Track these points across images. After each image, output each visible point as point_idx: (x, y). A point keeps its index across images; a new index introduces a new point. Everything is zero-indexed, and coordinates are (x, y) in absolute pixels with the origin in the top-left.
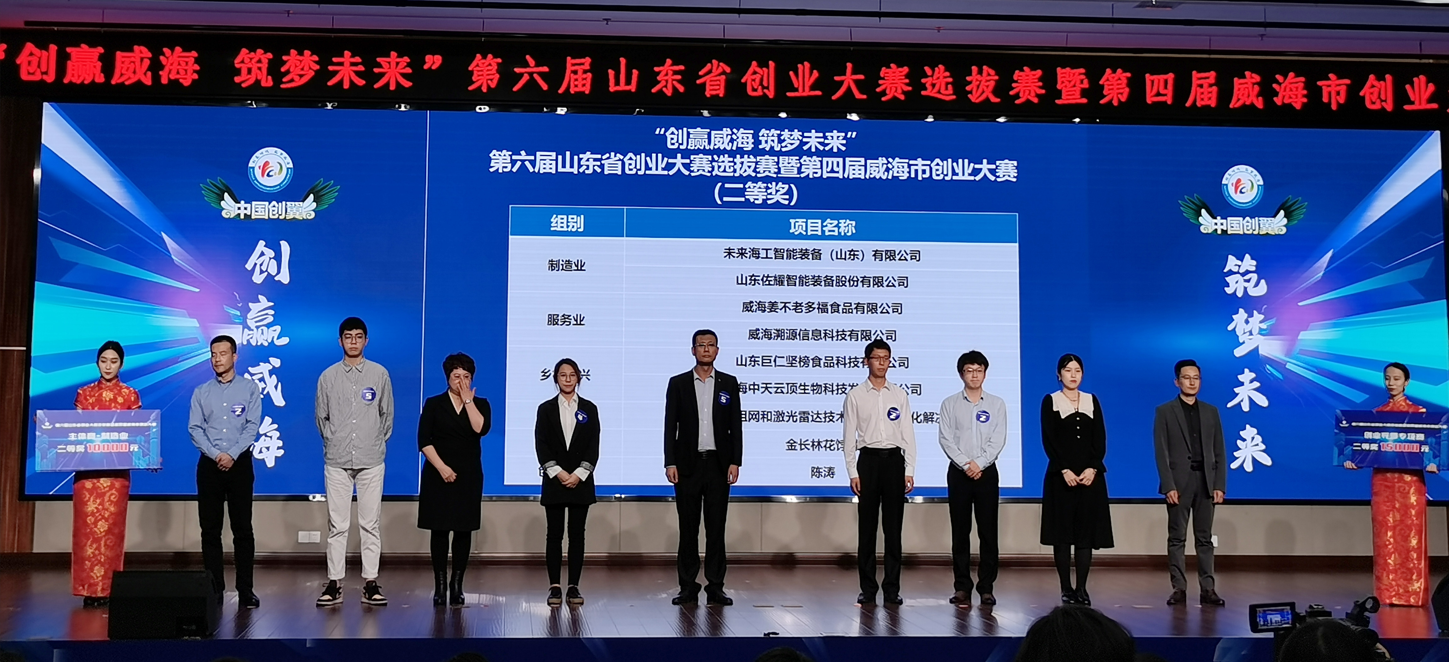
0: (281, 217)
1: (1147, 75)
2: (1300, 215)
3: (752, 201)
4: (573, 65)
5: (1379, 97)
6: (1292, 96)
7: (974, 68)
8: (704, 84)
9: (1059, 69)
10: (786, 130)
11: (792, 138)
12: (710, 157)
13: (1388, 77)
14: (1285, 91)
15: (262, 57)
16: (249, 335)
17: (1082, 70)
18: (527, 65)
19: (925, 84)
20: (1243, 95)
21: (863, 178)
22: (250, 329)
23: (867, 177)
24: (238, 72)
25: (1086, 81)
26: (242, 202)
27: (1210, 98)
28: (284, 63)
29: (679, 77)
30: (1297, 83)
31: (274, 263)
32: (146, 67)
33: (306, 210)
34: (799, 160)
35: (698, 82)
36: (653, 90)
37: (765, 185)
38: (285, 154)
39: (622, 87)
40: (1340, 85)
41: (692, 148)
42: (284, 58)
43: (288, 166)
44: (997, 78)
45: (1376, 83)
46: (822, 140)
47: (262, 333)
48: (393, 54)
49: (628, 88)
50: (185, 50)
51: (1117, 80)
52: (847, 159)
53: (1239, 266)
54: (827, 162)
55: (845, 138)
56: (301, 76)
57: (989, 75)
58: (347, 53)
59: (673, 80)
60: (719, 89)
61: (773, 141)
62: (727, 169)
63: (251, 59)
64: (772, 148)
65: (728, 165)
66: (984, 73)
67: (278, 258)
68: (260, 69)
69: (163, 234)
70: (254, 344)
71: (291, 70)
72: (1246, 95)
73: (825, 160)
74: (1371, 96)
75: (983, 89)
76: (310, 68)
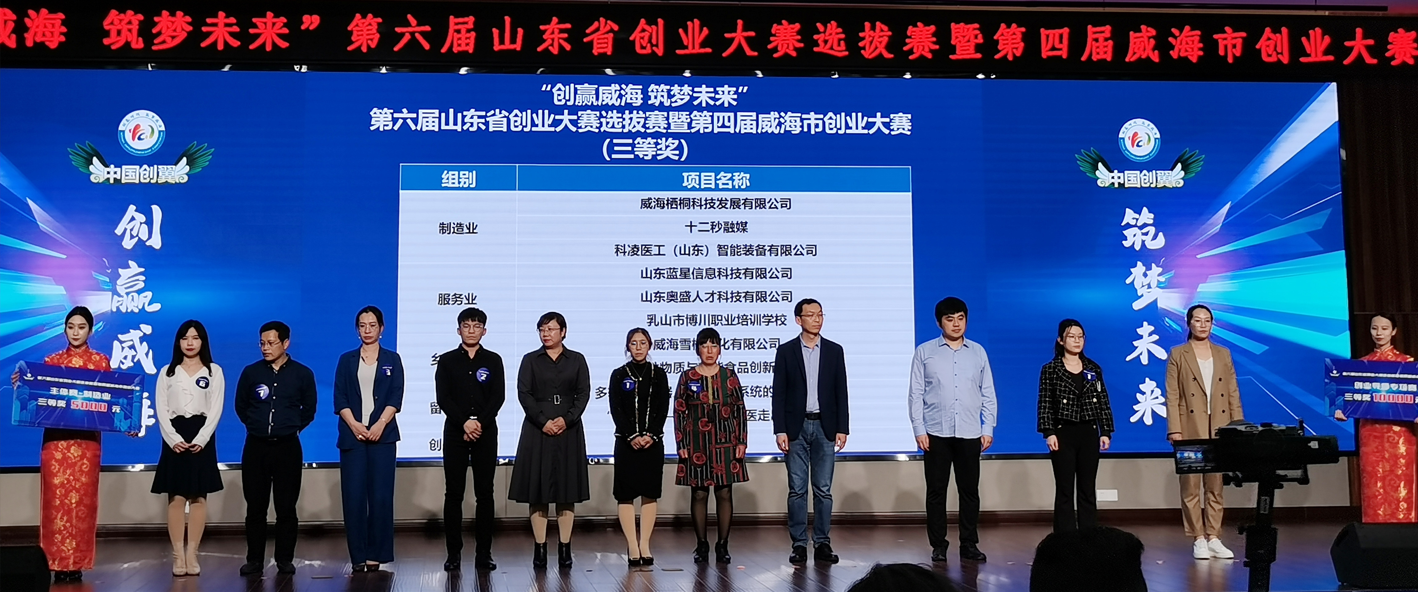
0: (152, 181)
1: (1042, 30)
2: (1196, 168)
3: (641, 156)
4: (457, 24)
5: (1275, 50)
6: (1188, 49)
7: (867, 25)
8: (591, 43)
9: (953, 24)
10: (676, 85)
11: (682, 93)
12: (598, 113)
13: (1284, 30)
14: (1181, 44)
15: (132, 18)
16: (119, 301)
17: (977, 25)
18: (408, 25)
19: (817, 41)
20: (1139, 49)
21: (755, 132)
22: (119, 296)
23: (760, 132)
24: (107, 34)
25: (980, 36)
26: (112, 166)
27: (1105, 53)
28: (155, 24)
29: (566, 35)
30: (1192, 36)
31: (145, 227)
32: (11, 29)
33: (179, 173)
34: (689, 115)
35: (585, 40)
36: (539, 49)
37: (655, 141)
38: (157, 117)
39: (507, 46)
40: (1236, 38)
41: (580, 104)
42: (156, 19)
43: (160, 129)
44: (890, 33)
45: (1272, 35)
46: (713, 95)
47: (133, 300)
48: (270, 14)
49: (512, 47)
50: (51, 11)
51: (1012, 35)
52: (739, 114)
53: (1137, 220)
54: (718, 117)
55: (736, 93)
56: (173, 37)
57: (882, 31)
58: (222, 14)
59: (559, 38)
60: (606, 47)
61: (662, 96)
62: (616, 125)
63: (121, 20)
64: (661, 103)
65: (616, 121)
66: (878, 29)
67: (149, 223)
68: (130, 30)
69: (28, 199)
70: (124, 311)
71: (163, 32)
72: (1142, 49)
73: (716, 114)
74: (1267, 48)
75: (876, 45)
76: (183, 29)
